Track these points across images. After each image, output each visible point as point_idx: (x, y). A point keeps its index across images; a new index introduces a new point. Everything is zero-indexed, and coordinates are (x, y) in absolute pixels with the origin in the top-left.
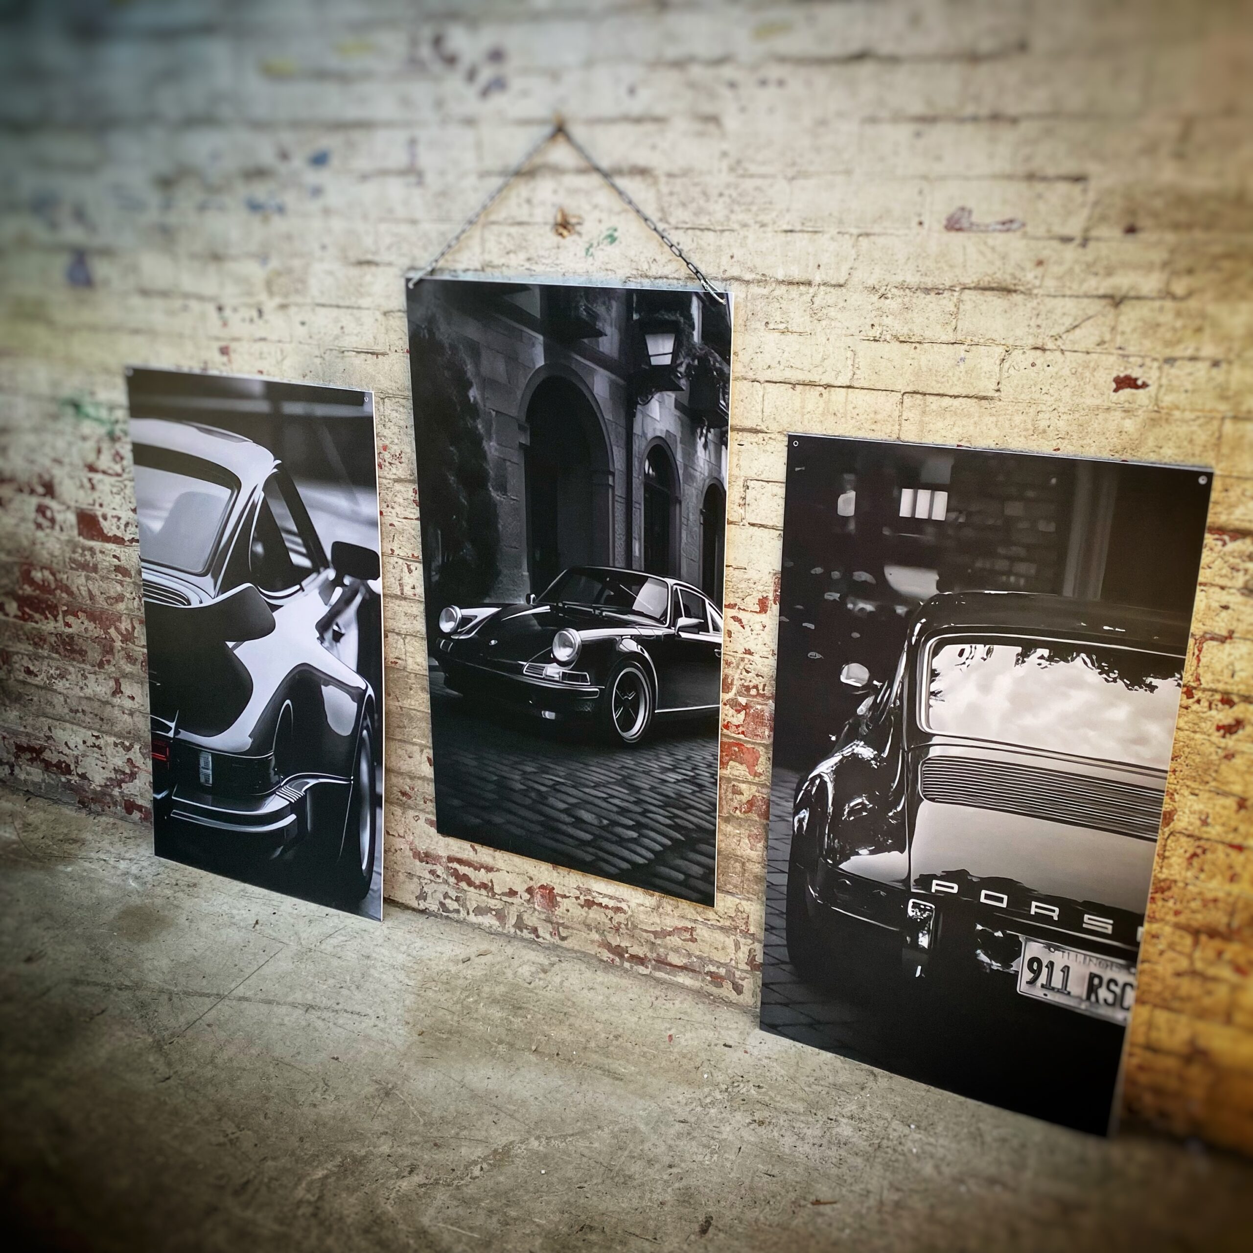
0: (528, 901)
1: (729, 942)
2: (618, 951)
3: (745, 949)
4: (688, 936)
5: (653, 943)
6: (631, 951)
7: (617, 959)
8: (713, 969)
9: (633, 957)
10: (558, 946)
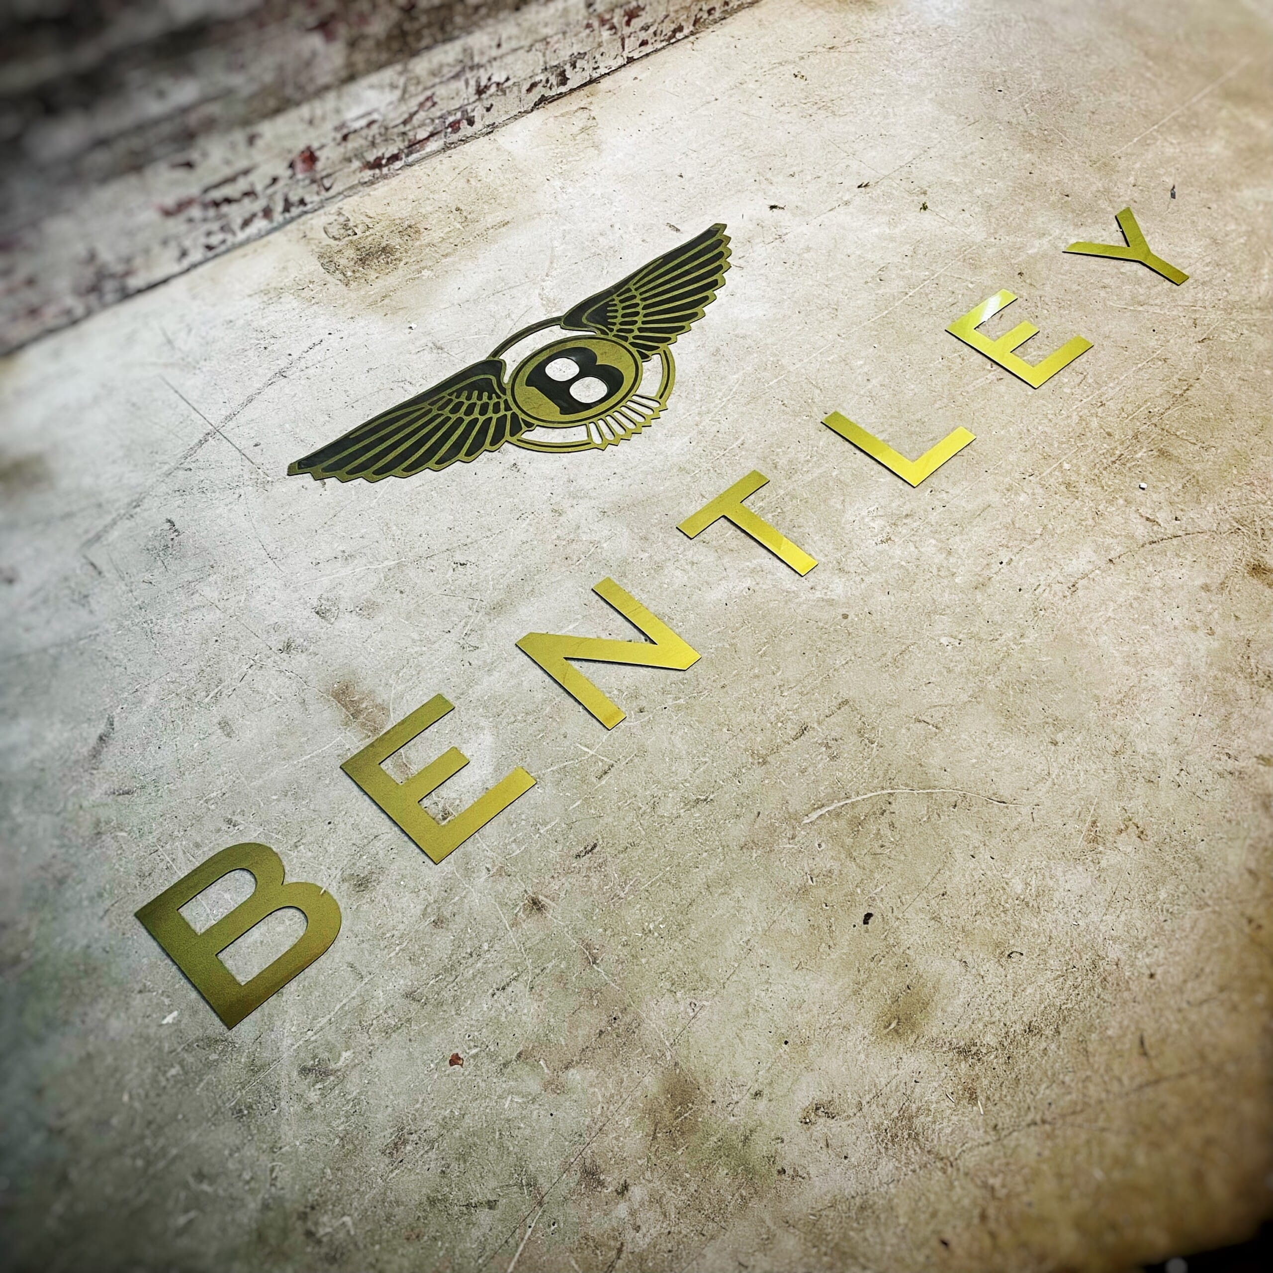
0: (291, 177)
1: (461, 84)
2: (377, 164)
3: (472, 83)
4: (429, 104)
5: (404, 134)
6: (387, 155)
7: (377, 171)
8: (451, 119)
9: (389, 159)
10: (327, 199)
